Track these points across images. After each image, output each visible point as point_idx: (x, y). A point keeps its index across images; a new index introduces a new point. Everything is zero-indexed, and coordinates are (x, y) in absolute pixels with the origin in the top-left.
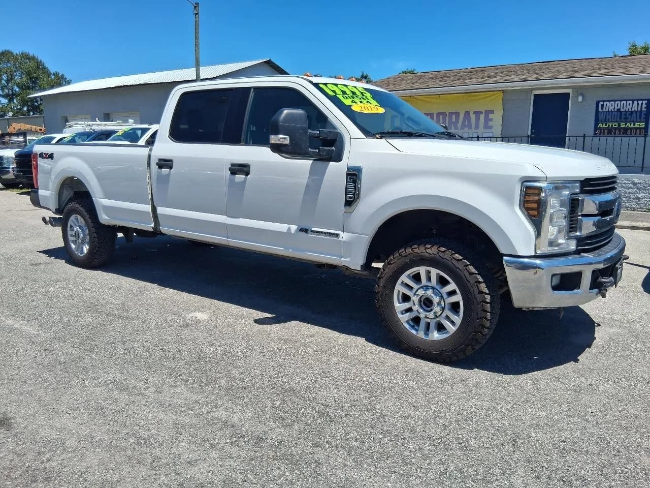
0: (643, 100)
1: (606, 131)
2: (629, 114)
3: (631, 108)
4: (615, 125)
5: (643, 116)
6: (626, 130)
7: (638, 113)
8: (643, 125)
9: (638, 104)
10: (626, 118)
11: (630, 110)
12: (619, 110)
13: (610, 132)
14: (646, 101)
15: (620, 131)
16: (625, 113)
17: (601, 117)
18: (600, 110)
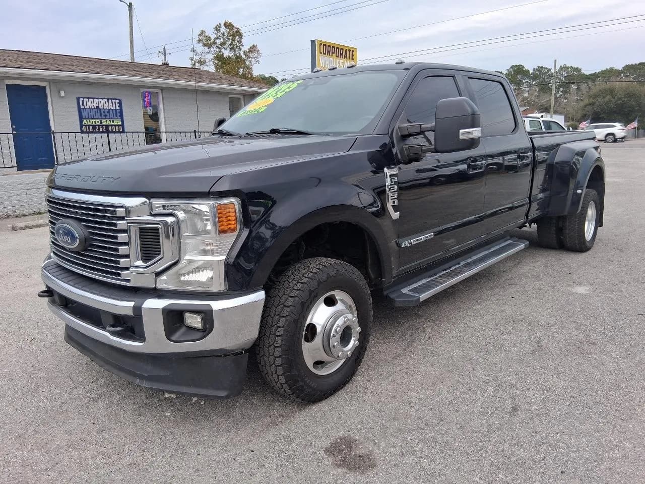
0: (115, 99)
1: (91, 127)
2: (108, 112)
3: (108, 106)
4: (98, 122)
5: (118, 114)
6: (107, 127)
7: (114, 111)
8: (120, 122)
9: (112, 102)
10: (106, 116)
11: (107, 108)
12: (98, 107)
13: (95, 130)
14: (118, 101)
15: (103, 128)
16: (103, 110)
17: (84, 114)
18: (82, 107)
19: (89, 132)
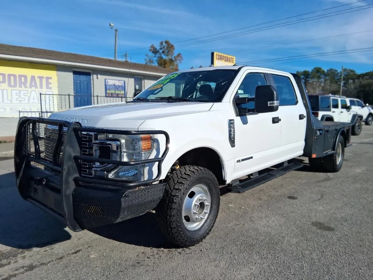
1: (110, 94)
2: (119, 87)
3: (119, 84)
4: (114, 92)
5: (123, 88)
6: (118, 94)
7: (121, 86)
8: (124, 92)
9: (121, 82)
10: (117, 89)
12: (114, 85)
13: (112, 96)
14: (124, 82)
15: (116, 95)
16: (117, 86)
17: (108, 87)
18: (107, 84)
19: (109, 97)
